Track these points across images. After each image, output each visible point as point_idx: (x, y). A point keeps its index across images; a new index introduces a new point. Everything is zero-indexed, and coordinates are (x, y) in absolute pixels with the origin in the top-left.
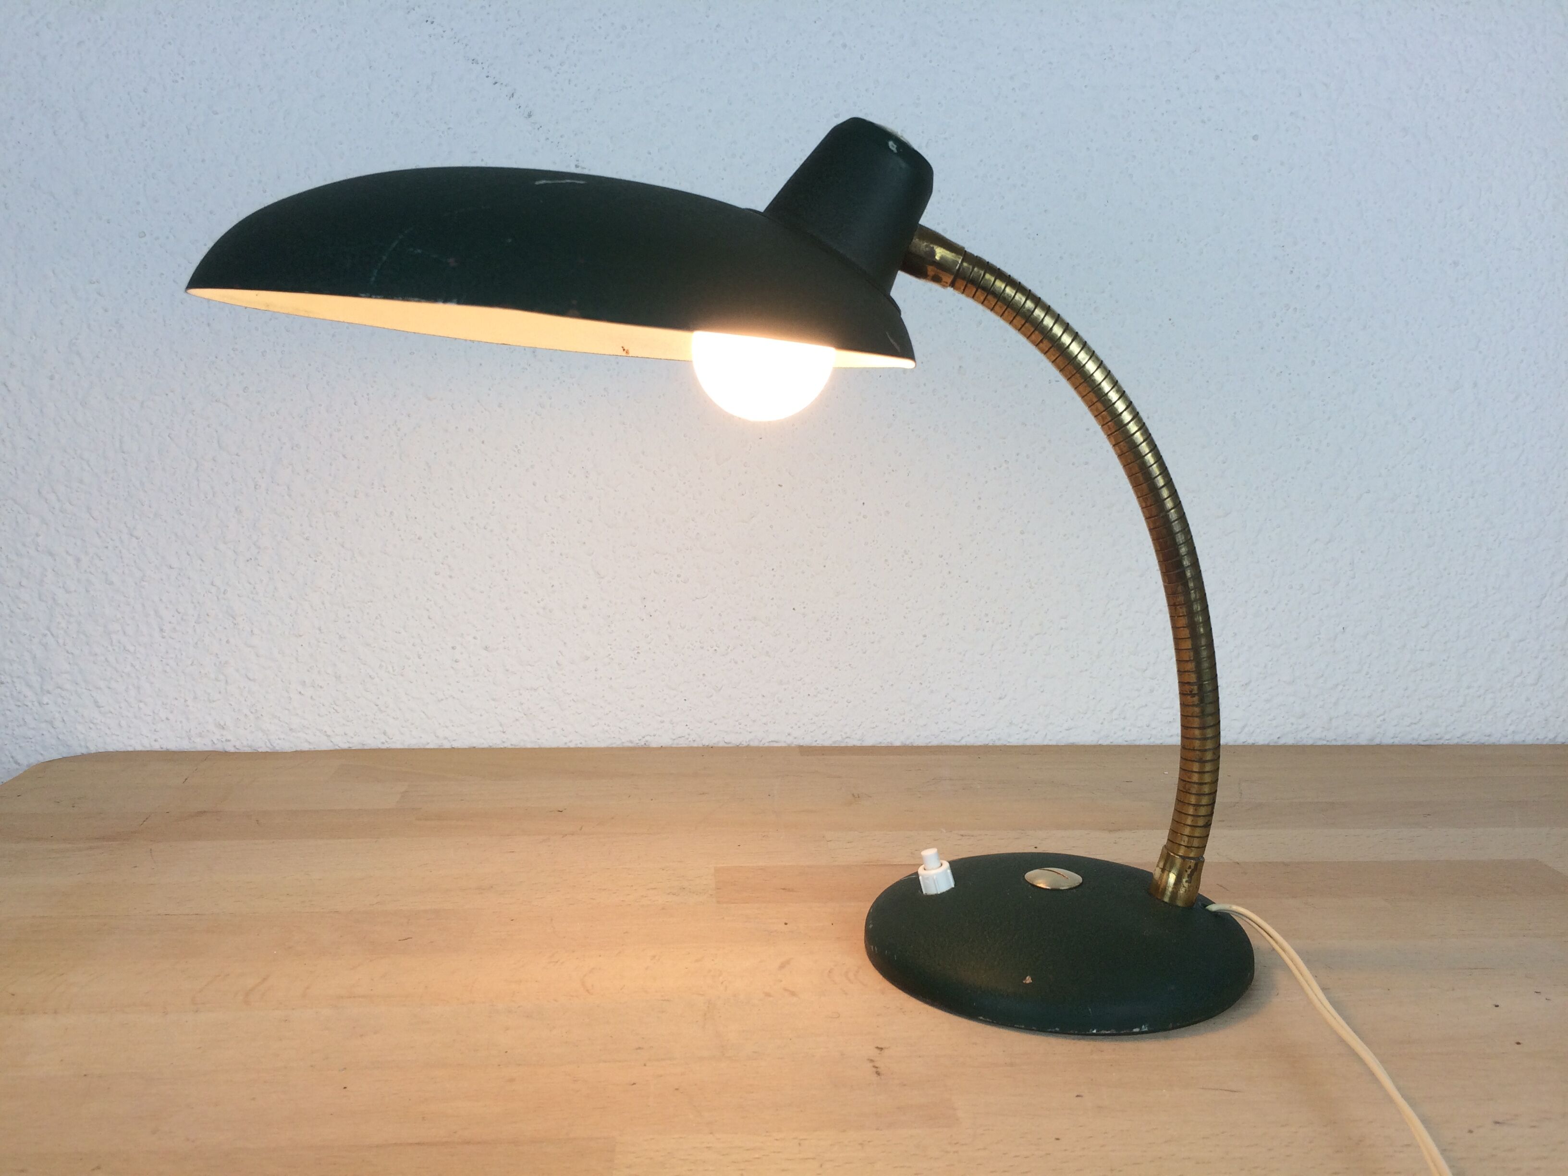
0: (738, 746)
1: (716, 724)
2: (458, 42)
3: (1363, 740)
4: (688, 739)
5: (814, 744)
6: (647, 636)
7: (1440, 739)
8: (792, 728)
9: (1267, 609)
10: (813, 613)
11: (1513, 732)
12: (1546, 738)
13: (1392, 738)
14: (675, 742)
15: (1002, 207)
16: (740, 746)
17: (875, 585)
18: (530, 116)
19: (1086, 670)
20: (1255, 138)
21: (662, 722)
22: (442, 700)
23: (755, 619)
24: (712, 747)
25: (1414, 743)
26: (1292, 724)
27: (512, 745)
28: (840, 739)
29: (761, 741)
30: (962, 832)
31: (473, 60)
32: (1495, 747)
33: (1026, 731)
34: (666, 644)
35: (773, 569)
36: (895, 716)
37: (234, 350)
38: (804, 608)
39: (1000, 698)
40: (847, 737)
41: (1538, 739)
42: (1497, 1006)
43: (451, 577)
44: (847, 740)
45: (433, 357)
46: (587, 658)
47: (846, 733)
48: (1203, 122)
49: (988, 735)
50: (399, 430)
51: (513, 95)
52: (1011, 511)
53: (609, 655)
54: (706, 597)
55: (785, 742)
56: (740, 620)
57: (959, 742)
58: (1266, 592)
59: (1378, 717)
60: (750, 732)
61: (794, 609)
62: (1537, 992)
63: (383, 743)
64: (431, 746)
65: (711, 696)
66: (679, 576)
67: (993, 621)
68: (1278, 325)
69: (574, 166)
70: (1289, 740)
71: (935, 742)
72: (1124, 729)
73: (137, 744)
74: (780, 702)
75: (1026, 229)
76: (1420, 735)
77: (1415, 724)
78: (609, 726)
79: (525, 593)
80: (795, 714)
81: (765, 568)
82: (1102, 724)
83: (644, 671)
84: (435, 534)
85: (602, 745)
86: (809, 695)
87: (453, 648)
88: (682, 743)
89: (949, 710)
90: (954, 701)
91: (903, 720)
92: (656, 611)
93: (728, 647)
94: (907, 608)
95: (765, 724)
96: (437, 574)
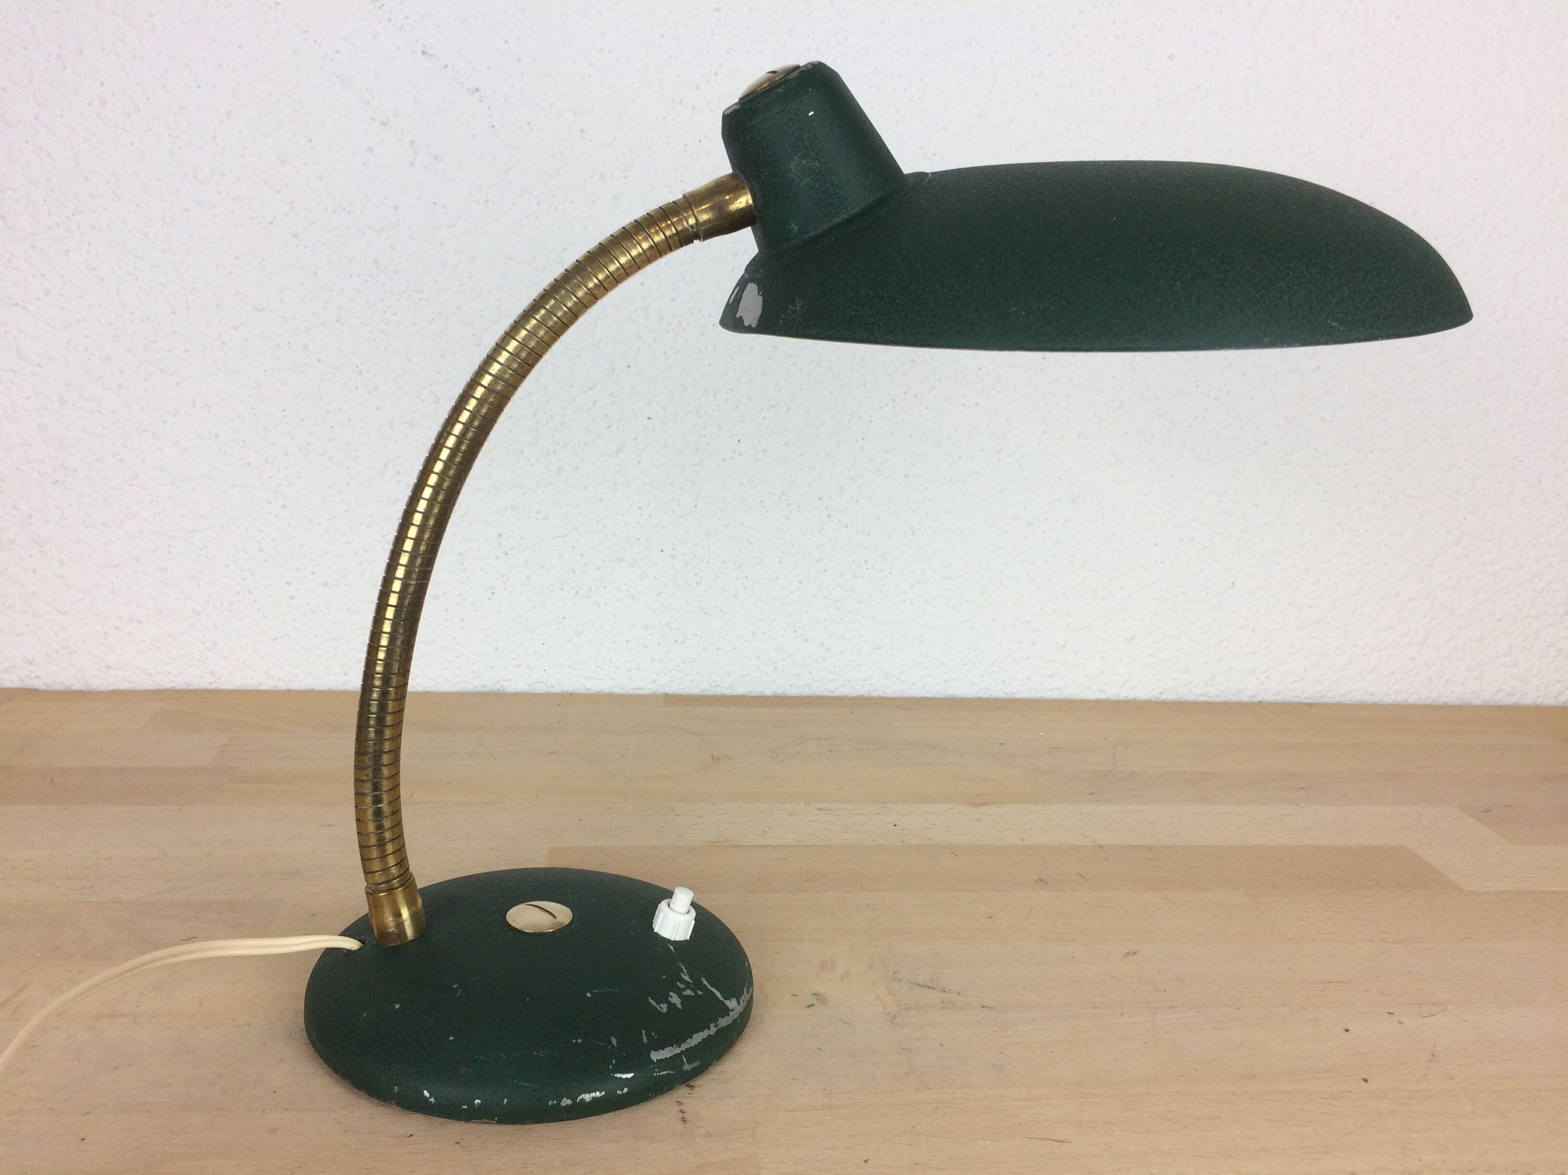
0: (599, 692)
1: (576, 670)
3: (1245, 697)
4: (546, 684)
5: (681, 692)
7: (1322, 697)
8: (657, 675)
9: (1156, 562)
10: (683, 555)
11: (1396, 691)
12: (1429, 697)
13: (1276, 694)
14: (533, 687)
16: (602, 693)
17: (749, 527)
19: (968, 621)
20: (1171, 58)
21: (519, 666)
22: (276, 638)
23: (620, 560)
24: (571, 694)
25: (1297, 700)
26: (1175, 679)
27: (353, 687)
28: (708, 687)
29: (624, 688)
30: (821, 806)
32: (1377, 707)
33: (903, 682)
34: (523, 585)
35: (640, 508)
36: (767, 664)
37: (32, 247)
38: (673, 549)
39: (877, 648)
40: (716, 686)
41: (1420, 699)
42: (1347, 1031)
43: (284, 506)
44: (716, 688)
45: (260, 263)
47: (714, 681)
48: (1117, 37)
49: (863, 686)
50: (223, 343)
52: (896, 453)
53: (461, 595)
54: (567, 535)
55: (649, 689)
56: (604, 561)
57: (833, 692)
58: (1156, 544)
59: (1262, 673)
60: (613, 679)
61: (662, 551)
62: (1389, 1013)
63: (211, 683)
64: (263, 688)
65: (572, 640)
66: (538, 512)
67: (873, 568)
69: (421, 53)
70: (1170, 696)
71: (807, 692)
72: (1004, 682)
74: (646, 647)
76: (1303, 692)
77: (1298, 681)
78: (460, 669)
79: (368, 526)
80: (661, 660)
81: (632, 506)
82: (982, 676)
83: (499, 612)
84: (266, 460)
85: (454, 689)
86: (676, 641)
87: (289, 583)
88: (540, 689)
89: (824, 659)
90: (829, 650)
91: (776, 669)
92: (512, 549)
93: (591, 589)
94: (782, 552)
95: (629, 670)
96: (269, 503)
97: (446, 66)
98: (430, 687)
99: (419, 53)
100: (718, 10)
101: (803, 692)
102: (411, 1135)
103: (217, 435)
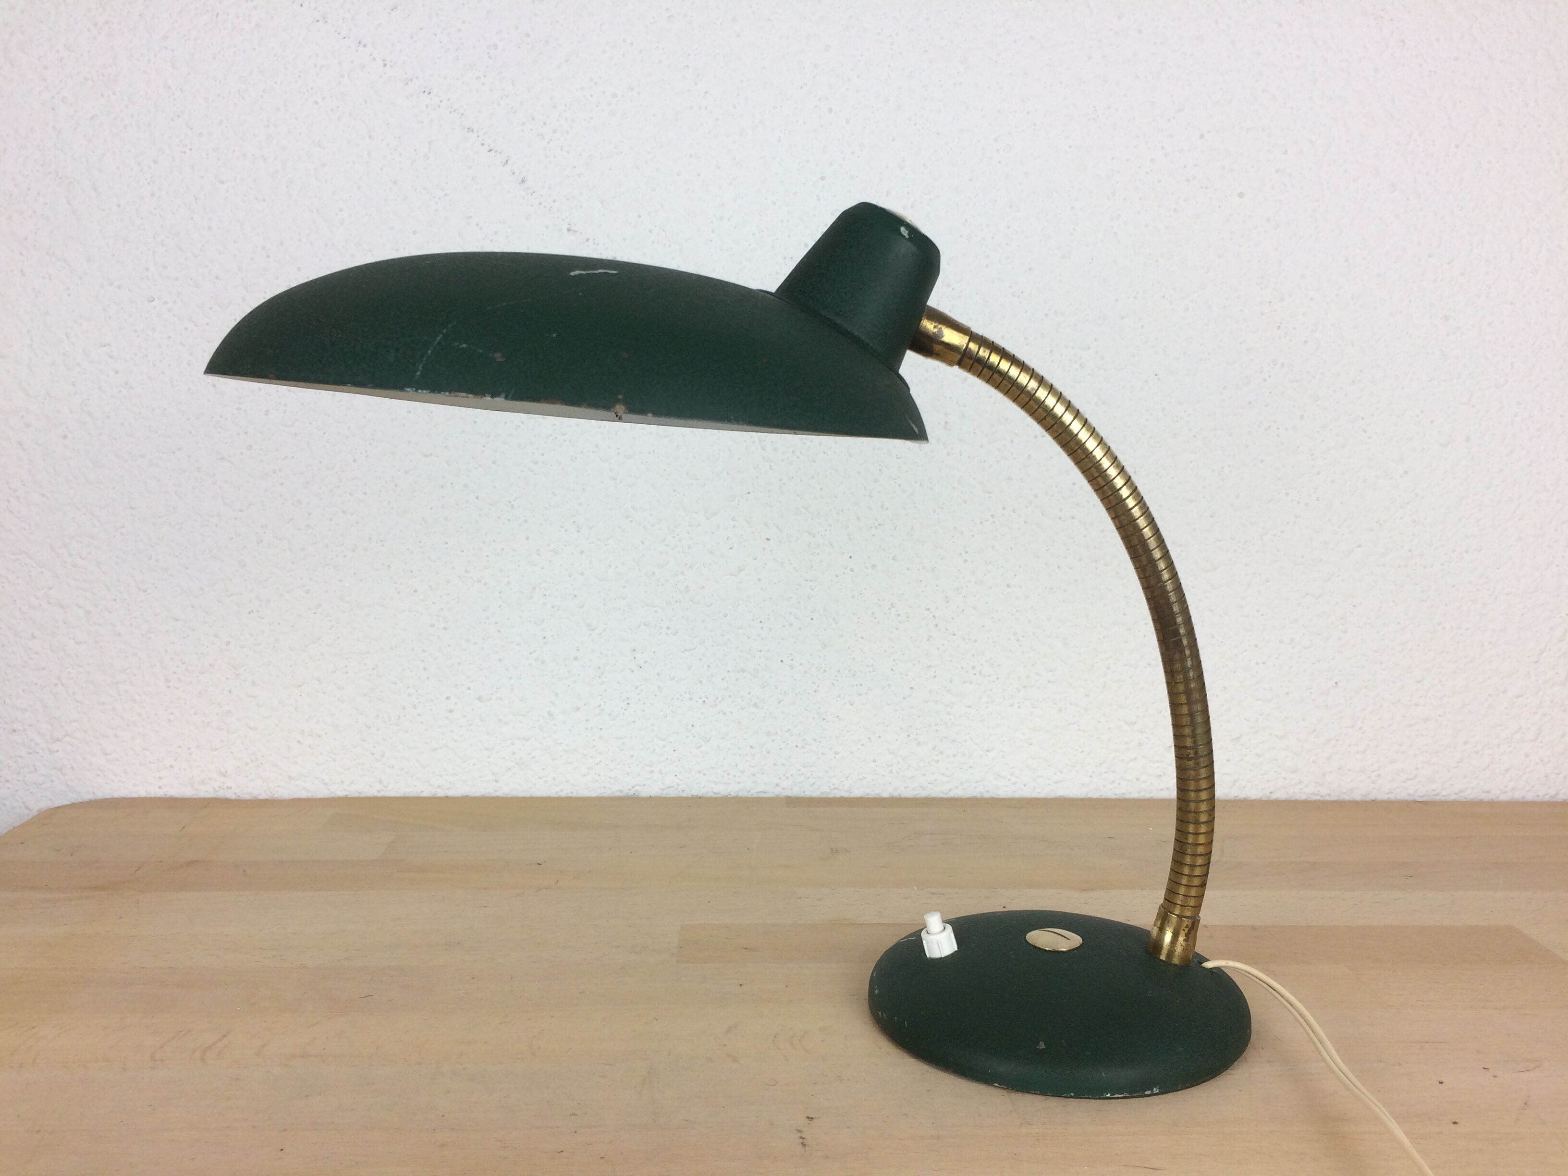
0: (727, 796)
1: (704, 775)
2: (455, 111)
3: (1357, 796)
4: (677, 789)
5: (802, 795)
6: (637, 688)
7: (1437, 795)
8: (780, 779)
9: (1257, 664)
10: (801, 664)
11: (1513, 789)
12: (1546, 794)
13: (1389, 793)
14: (665, 792)
15: (987, 266)
16: (729, 796)
17: (862, 638)
18: (523, 181)
19: (1074, 723)
20: (1241, 195)
21: (652, 772)
22: (436, 749)
23: (743, 671)
24: (700, 798)
25: (1410, 798)
26: (1285, 778)
27: (504, 794)
28: (828, 790)
29: (749, 792)
30: (933, 890)
31: (469, 129)
32: (1492, 804)
33: (1014, 784)
34: (656, 696)
35: (761, 622)
36: (883, 767)
37: (238, 409)
38: (792, 660)
39: (988, 751)
40: (835, 789)
41: (1538, 796)
42: (1441, 1083)
43: (445, 629)
44: (835, 791)
45: (429, 416)
46: (578, 709)
47: (833, 784)
48: (1188, 180)
49: (976, 787)
50: (396, 486)
51: (507, 161)
52: (998, 565)
53: (600, 706)
54: (695, 649)
55: (773, 793)
56: (729, 671)
57: (947, 794)
58: (1256, 646)
59: (1373, 772)
60: (739, 783)
61: (782, 661)
62: (1484, 1068)
63: (379, 791)
64: (425, 794)
65: (700, 747)
66: (668, 628)
67: (980, 674)
68: (1265, 380)
69: (566, 230)
70: (1281, 795)
71: (923, 794)
72: (1113, 782)
73: (141, 792)
74: (768, 753)
75: (1010, 287)
76: (1416, 791)
77: (1410, 779)
78: (599, 775)
79: (517, 645)
80: (783, 765)
81: (753, 621)
82: (1091, 776)
83: (634, 722)
84: (430, 587)
85: (593, 794)
86: (797, 746)
87: (448, 698)
88: (672, 793)
89: (937, 762)
90: (942, 753)
91: (891, 772)
92: (645, 662)
93: (717, 698)
94: (894, 660)
95: (753, 775)
96: (432, 626)
97: (588, 240)
98: (572, 793)
99: (565, 230)
100: (823, 179)
101: (918, 794)
102: (562, 1151)
103: (389, 566)
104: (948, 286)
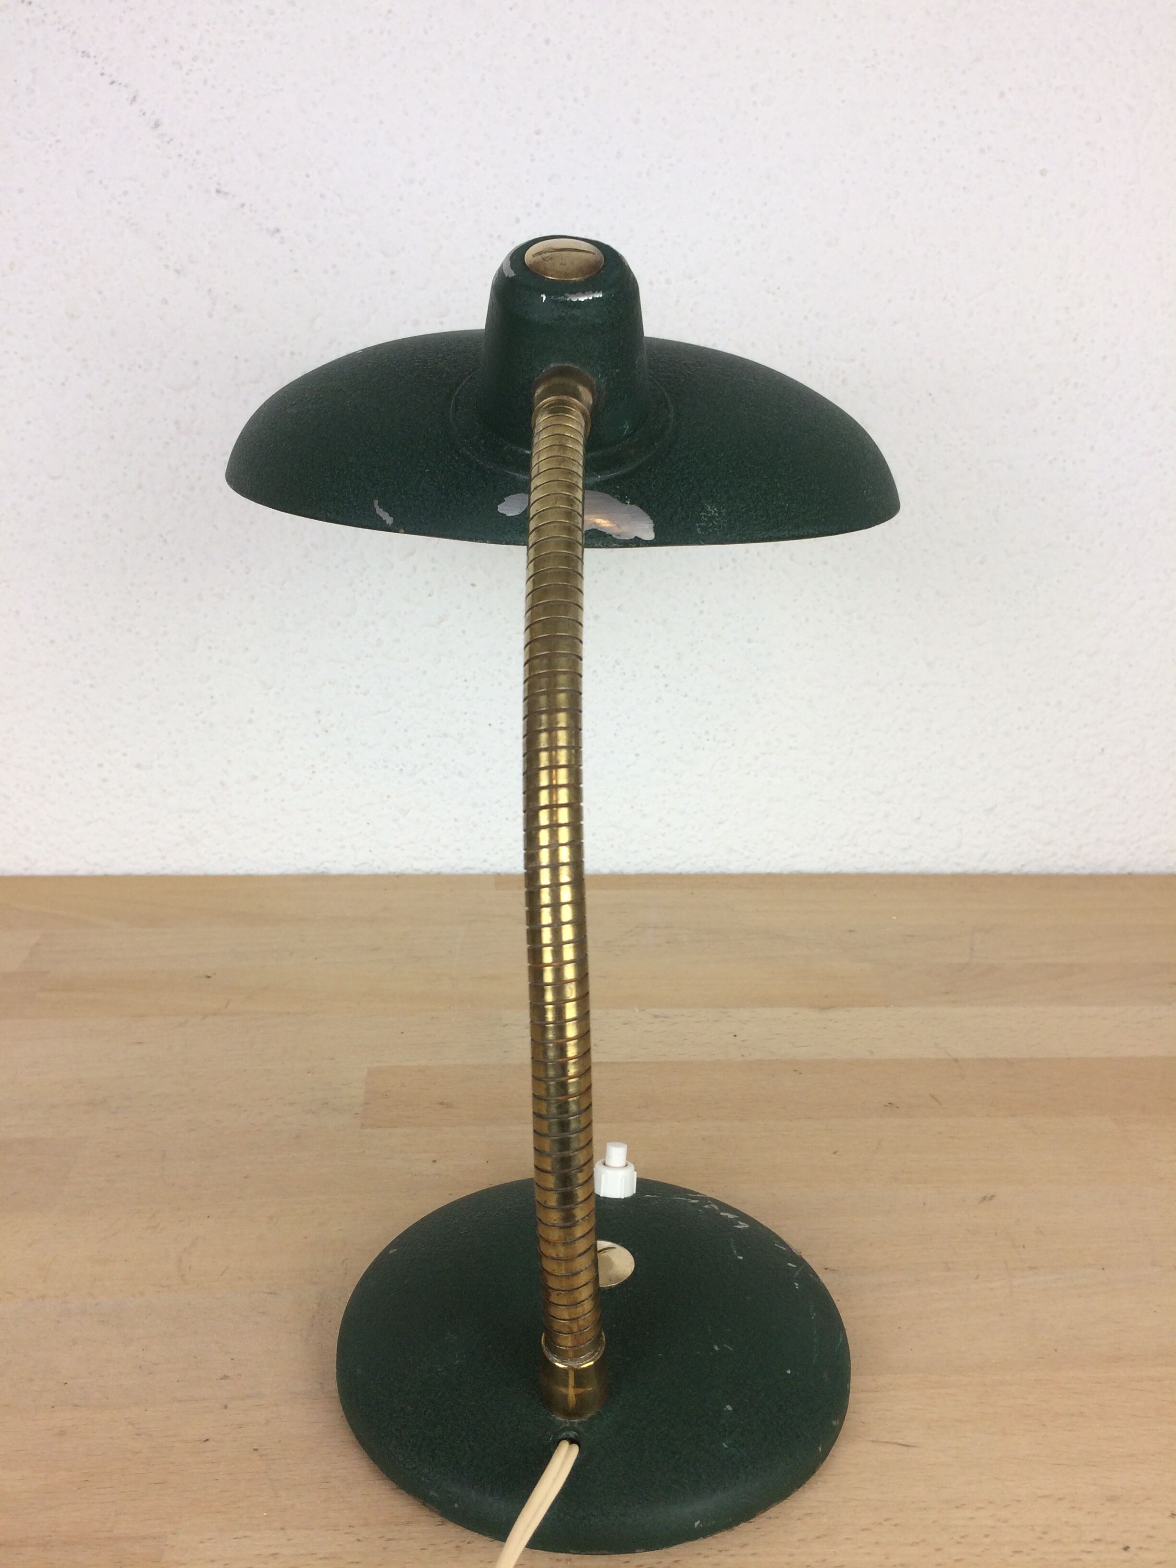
1: (403, 850)
2: (64, 28)
3: (1114, 869)
4: (372, 865)
6: (323, 754)
8: (488, 854)
9: (1019, 728)
10: (512, 729)
13: (1147, 866)
15: (738, 254)
18: (157, 125)
19: (816, 793)
20: (1043, 173)
21: (343, 847)
22: (90, 822)
23: (446, 735)
24: (398, 876)
25: (1169, 871)
26: (1038, 851)
31: (83, 52)
33: (748, 858)
34: (345, 763)
35: (466, 680)
38: (501, 723)
39: (720, 823)
43: (92, 686)
45: (54, 427)
46: (255, 778)
48: (982, 151)
49: (705, 862)
50: (19, 514)
51: (135, 97)
52: (738, 617)
53: (281, 774)
54: (389, 711)
55: (480, 869)
56: (429, 736)
57: (673, 870)
59: (1132, 844)
60: (441, 859)
61: (490, 725)
63: (26, 869)
65: (397, 820)
66: (358, 687)
67: (714, 740)
68: (1054, 403)
69: (215, 191)
72: (854, 856)
74: (475, 826)
75: (765, 281)
78: (282, 851)
79: (180, 705)
80: (492, 838)
81: (457, 678)
82: (831, 850)
83: (321, 792)
84: (70, 637)
85: (276, 871)
86: (507, 819)
87: (100, 765)
88: (366, 870)
89: (663, 835)
90: (669, 826)
91: (612, 846)
92: (332, 726)
93: (416, 766)
94: (618, 724)
95: (459, 850)
96: (76, 682)
97: (243, 205)
98: (251, 870)
99: (213, 192)
100: (538, 133)
101: (641, 869)
102: (207, 1440)
103: (17, 612)
104: (690, 278)
